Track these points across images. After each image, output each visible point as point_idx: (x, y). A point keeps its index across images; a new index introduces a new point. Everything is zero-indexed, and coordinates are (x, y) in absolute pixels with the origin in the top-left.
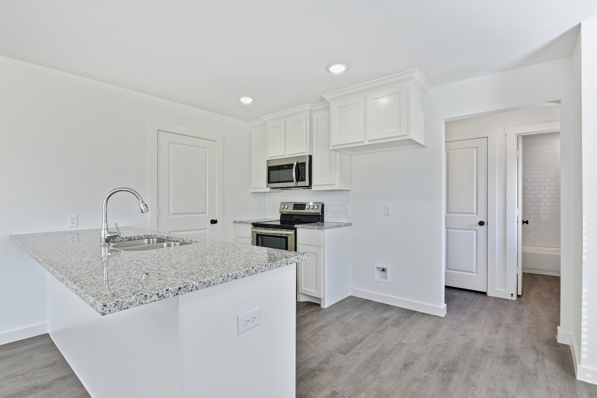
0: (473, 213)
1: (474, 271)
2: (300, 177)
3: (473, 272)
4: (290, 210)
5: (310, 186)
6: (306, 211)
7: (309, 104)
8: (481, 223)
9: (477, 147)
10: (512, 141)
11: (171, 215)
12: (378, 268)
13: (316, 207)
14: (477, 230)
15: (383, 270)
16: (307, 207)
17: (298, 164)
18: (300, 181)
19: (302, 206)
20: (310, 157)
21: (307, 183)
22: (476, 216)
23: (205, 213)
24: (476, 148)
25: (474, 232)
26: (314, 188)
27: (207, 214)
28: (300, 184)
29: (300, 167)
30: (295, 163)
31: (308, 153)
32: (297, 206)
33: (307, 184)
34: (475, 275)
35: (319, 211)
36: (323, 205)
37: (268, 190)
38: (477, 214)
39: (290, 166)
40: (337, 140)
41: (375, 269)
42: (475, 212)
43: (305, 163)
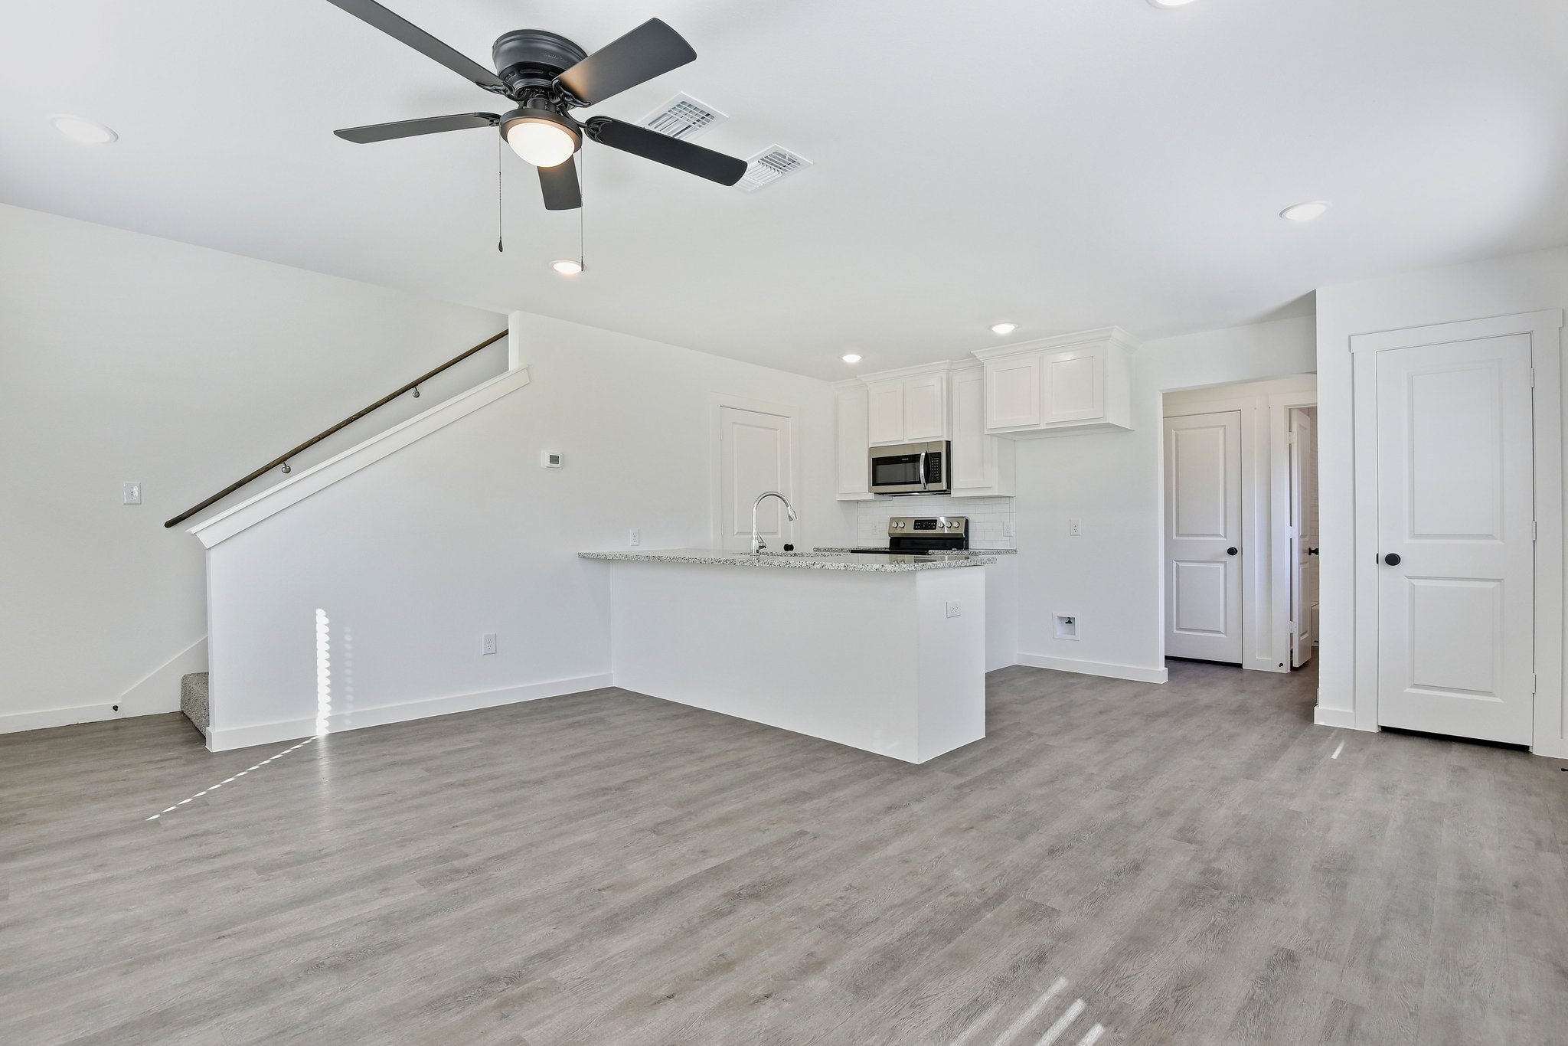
0: (1219, 535)
1: (1222, 630)
2: (932, 475)
3: (1219, 632)
4: (909, 530)
5: (947, 492)
6: (938, 531)
7: (948, 361)
8: (1232, 551)
9: (1225, 426)
10: (1280, 419)
11: (736, 534)
12: (1061, 618)
13: (955, 524)
14: (1225, 563)
15: (1070, 621)
16: (939, 525)
17: (926, 454)
18: (931, 482)
19: (931, 523)
20: (948, 443)
21: (944, 485)
22: (1224, 539)
23: (776, 533)
24: (1223, 428)
25: (1221, 567)
26: (954, 493)
27: (779, 536)
28: (932, 486)
29: (932, 460)
30: (924, 454)
31: (945, 439)
32: (920, 524)
33: (945, 488)
34: (1224, 636)
35: (961, 531)
36: (967, 521)
37: (871, 496)
38: (1226, 537)
39: (914, 459)
40: (996, 420)
41: (1056, 619)
42: (1222, 533)
43: (939, 454)
